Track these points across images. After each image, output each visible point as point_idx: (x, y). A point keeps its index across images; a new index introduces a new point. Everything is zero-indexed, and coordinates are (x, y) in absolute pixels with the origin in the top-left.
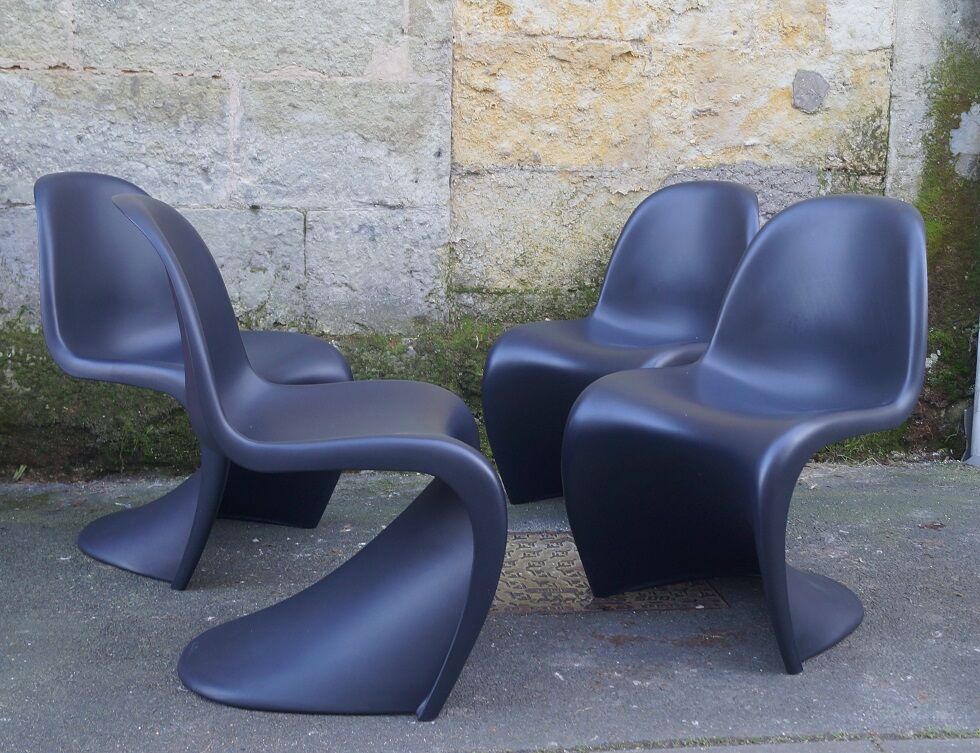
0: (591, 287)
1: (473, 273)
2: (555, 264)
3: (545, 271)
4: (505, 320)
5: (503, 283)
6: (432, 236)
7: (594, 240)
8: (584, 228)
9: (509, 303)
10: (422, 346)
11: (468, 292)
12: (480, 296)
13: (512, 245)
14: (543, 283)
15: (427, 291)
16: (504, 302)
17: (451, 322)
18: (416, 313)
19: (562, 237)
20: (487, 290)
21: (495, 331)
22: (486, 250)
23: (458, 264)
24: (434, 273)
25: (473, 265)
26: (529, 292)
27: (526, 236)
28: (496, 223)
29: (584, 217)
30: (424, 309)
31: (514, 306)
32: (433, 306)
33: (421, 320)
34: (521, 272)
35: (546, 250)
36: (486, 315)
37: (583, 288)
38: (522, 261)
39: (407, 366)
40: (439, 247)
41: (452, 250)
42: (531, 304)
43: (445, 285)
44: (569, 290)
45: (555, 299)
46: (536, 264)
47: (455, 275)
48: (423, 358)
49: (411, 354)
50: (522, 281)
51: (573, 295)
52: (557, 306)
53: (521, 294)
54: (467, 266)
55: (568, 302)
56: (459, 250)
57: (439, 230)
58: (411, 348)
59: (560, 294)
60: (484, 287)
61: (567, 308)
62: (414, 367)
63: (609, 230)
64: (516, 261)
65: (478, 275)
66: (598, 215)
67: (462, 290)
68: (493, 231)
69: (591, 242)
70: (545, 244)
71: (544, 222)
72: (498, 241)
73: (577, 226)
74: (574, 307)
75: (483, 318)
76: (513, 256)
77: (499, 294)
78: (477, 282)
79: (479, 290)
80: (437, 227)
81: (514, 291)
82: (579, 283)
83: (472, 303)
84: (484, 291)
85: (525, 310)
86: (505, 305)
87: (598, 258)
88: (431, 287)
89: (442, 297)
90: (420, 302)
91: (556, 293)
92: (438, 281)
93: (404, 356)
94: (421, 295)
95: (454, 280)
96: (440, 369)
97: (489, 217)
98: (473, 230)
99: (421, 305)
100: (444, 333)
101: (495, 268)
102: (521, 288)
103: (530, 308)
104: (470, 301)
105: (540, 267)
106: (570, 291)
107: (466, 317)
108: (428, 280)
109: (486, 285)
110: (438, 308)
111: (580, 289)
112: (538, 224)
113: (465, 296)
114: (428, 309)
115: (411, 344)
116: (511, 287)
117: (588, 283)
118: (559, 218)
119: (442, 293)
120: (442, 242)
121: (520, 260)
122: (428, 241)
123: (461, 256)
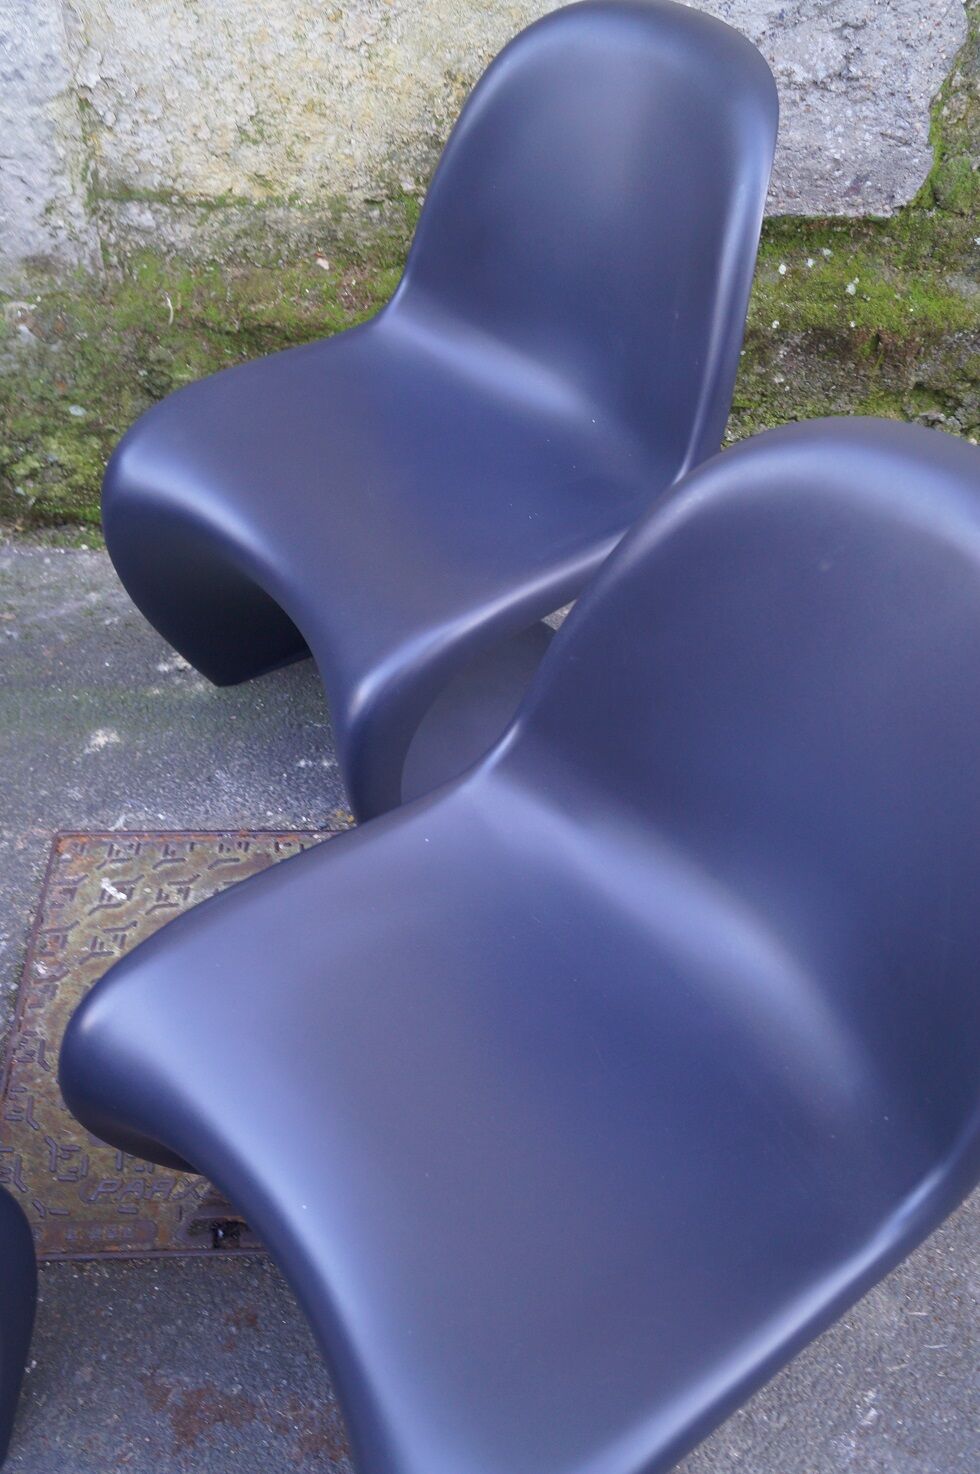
0: (416, 195)
1: (145, 156)
2: (332, 140)
3: (311, 156)
4: (230, 261)
5: (216, 181)
6: (27, 74)
7: (423, 86)
8: (398, 54)
9: (235, 227)
10: (47, 326)
11: (140, 201)
12: (166, 210)
13: (228, 92)
14: (307, 183)
15: (40, 204)
16: (226, 222)
17: (109, 266)
18: (25, 251)
19: (346, 75)
20: (183, 199)
21: (208, 286)
22: (167, 106)
23: (106, 136)
24: (48, 162)
25: (142, 138)
26: (279, 202)
27: (258, 71)
28: (185, 38)
29: (396, 27)
30: (42, 242)
31: (246, 234)
32: (63, 235)
33: (40, 264)
34: (254, 158)
35: (310, 107)
36: (187, 250)
37: (396, 195)
38: (257, 131)
39: (25, 363)
40: (50, 99)
41: (84, 104)
42: (282, 229)
43: (81, 189)
44: (367, 201)
45: (337, 220)
46: (288, 139)
47: (104, 160)
48: (54, 348)
49: (25, 340)
50: (259, 179)
51: (376, 213)
52: (340, 235)
53: (258, 208)
54: (128, 141)
55: (364, 229)
56: (102, 104)
57: (41, 59)
58: (23, 328)
59: (347, 209)
60: (174, 192)
61: (364, 240)
62: (41, 365)
63: (459, 61)
64: (241, 130)
65: (159, 163)
66: (434, 22)
67: (125, 193)
68: (177, 58)
69: (416, 90)
70: (305, 92)
71: (300, 37)
72: (191, 82)
73: (380, 49)
74: (382, 237)
75: (184, 256)
76: (231, 120)
77: (210, 206)
78: (157, 179)
79: (163, 196)
80: (34, 51)
81: (243, 202)
82: (389, 186)
83: (152, 224)
84: (175, 199)
85: (270, 242)
86: (226, 230)
87: (431, 129)
88: (49, 194)
89: (78, 216)
90: (29, 226)
91: (338, 205)
92: (64, 182)
93: (13, 344)
94: (28, 211)
95: (103, 173)
96: (95, 371)
97: (165, 22)
98: (130, 55)
99: (32, 233)
100: (98, 293)
101: (193, 149)
102: (258, 195)
103: (282, 238)
104: (147, 219)
105: (297, 149)
106: (370, 202)
107: (142, 252)
108: (38, 179)
109: (178, 186)
110: (73, 237)
111: (391, 198)
112: (286, 43)
113: (133, 209)
114: (53, 242)
115: (23, 320)
116: (237, 191)
117: (408, 186)
118: (335, 29)
119: (76, 206)
120: (53, 88)
121: (251, 129)
122: (18, 86)
123: (110, 119)
